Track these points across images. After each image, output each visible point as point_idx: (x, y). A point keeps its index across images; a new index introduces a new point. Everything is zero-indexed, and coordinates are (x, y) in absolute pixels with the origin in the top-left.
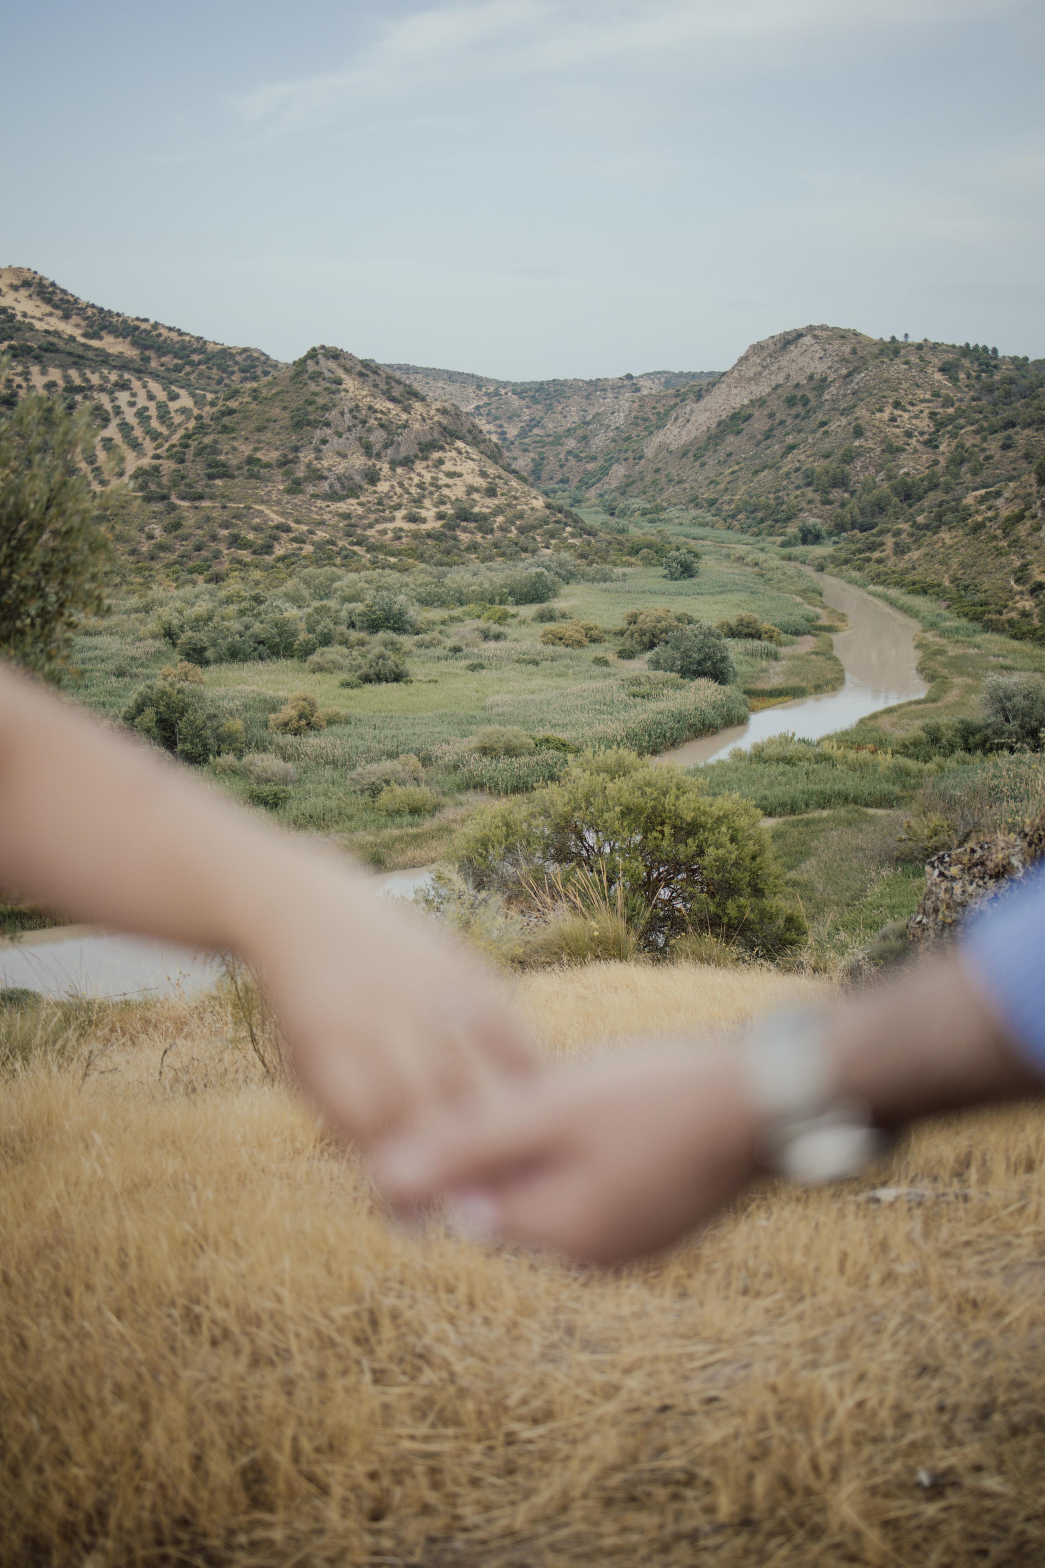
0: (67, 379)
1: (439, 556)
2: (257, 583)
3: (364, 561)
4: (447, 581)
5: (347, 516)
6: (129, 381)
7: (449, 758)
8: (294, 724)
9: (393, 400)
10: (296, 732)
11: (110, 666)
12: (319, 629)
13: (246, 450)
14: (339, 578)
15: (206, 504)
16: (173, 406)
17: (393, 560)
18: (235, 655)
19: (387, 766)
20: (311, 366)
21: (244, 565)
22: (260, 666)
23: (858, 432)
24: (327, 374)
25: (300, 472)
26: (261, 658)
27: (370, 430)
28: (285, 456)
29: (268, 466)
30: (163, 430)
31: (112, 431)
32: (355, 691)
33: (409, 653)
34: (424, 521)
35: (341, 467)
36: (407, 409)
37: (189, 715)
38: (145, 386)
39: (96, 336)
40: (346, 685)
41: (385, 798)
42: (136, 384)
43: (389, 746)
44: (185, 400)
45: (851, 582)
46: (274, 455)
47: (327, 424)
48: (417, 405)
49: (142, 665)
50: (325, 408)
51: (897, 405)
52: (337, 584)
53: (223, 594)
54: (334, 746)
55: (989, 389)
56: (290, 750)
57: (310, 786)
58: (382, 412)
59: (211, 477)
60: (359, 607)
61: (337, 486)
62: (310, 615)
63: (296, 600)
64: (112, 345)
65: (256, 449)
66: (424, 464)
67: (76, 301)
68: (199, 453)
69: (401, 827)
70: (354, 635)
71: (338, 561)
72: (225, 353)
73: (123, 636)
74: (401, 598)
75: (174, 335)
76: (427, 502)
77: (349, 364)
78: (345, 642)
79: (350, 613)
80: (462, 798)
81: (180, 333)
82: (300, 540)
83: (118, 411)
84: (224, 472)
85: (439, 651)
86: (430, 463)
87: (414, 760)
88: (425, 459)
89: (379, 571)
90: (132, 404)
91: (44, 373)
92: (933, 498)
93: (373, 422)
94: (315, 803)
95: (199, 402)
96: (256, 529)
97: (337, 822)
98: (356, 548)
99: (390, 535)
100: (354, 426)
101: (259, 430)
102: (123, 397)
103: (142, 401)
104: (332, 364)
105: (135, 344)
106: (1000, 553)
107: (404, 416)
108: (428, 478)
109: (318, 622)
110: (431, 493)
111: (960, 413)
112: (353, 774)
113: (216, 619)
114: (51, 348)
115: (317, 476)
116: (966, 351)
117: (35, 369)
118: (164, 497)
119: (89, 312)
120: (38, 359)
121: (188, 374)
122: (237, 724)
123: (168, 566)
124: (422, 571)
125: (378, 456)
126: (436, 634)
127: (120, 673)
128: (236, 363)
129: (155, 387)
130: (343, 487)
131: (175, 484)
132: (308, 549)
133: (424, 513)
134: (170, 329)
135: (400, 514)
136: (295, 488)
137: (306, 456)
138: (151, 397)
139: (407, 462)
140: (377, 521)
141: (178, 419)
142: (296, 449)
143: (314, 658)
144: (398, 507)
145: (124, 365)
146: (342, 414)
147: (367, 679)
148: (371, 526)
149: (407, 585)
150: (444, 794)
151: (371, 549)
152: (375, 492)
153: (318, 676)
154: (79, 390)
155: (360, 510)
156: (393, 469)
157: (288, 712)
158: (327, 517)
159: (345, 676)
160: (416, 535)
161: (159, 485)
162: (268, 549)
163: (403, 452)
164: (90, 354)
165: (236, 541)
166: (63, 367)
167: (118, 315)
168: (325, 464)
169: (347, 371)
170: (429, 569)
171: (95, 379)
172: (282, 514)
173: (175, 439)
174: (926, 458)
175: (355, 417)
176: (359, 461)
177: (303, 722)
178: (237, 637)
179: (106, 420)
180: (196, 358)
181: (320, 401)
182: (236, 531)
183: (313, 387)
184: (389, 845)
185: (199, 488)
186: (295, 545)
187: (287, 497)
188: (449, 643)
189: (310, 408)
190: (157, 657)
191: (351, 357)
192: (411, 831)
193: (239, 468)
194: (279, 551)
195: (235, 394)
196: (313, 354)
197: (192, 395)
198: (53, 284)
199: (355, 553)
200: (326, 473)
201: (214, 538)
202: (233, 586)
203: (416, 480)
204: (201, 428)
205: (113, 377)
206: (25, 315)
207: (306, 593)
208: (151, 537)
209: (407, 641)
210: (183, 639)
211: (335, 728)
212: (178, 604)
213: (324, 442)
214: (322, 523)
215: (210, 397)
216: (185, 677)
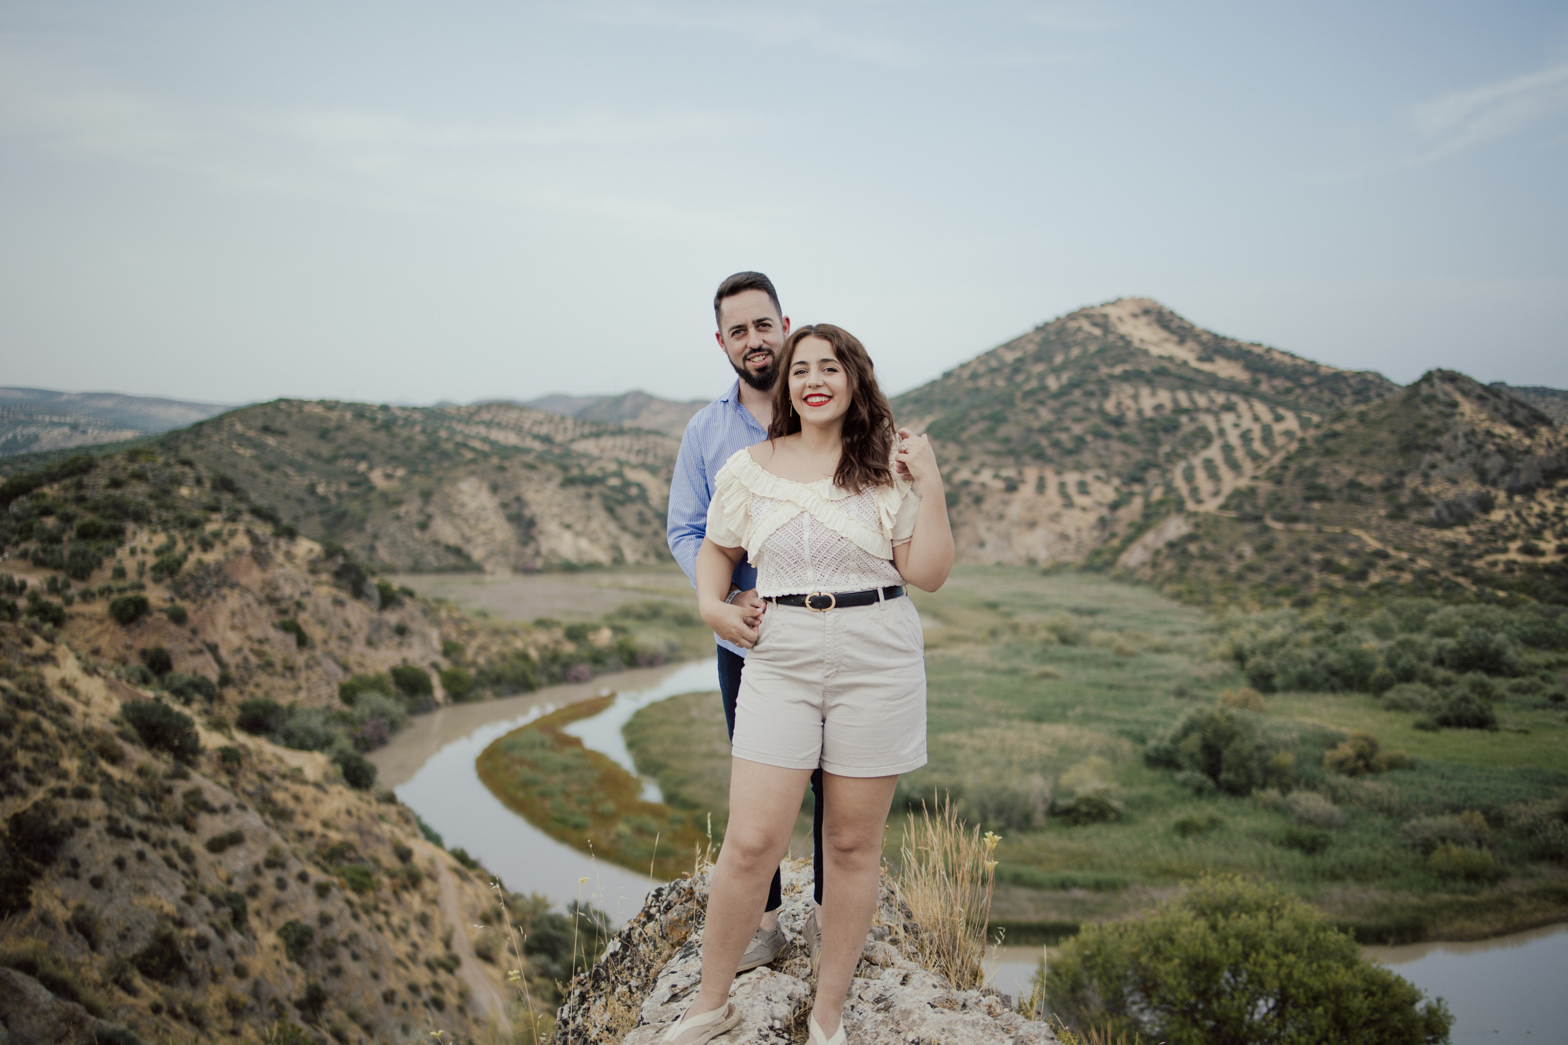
0: (1175, 401)
1: (1555, 593)
2: (1344, 611)
3: (1467, 594)
4: (1560, 621)
5: (1453, 545)
6: (1235, 404)
7: (1524, 821)
8: (1351, 764)
9: (1516, 424)
10: (1353, 773)
11: (1172, 685)
12: (1401, 663)
13: (1347, 473)
14: (1433, 610)
15: (1300, 527)
16: (1278, 428)
17: (1501, 594)
18: (1305, 684)
19: (1446, 821)
20: (1425, 389)
21: (1333, 591)
22: (1330, 698)
24: (1441, 396)
25: (1405, 497)
26: (1333, 689)
27: (1486, 456)
28: (1389, 480)
29: (1370, 490)
30: (1264, 451)
31: (1214, 452)
32: (1430, 735)
33: (1501, 698)
34: (1542, 553)
35: (1451, 493)
36: (1531, 434)
37: (1236, 744)
38: (1251, 407)
39: (1208, 359)
40: (1421, 726)
41: (1438, 857)
42: (1242, 406)
43: (1455, 799)
44: (1291, 422)
46: (1378, 479)
47: (1438, 449)
48: (1544, 430)
49: (1206, 687)
50: (1437, 432)
52: (1431, 617)
53: (1304, 620)
54: (1391, 792)
56: (1341, 792)
57: (1355, 833)
58: (1501, 437)
59: (1309, 499)
60: (1450, 643)
61: (1445, 514)
62: (1391, 649)
63: (1382, 631)
64: (1224, 369)
65: (1359, 473)
66: (1547, 492)
67: (1192, 327)
68: (1299, 474)
69: (1453, 891)
70: (1441, 673)
71: (1439, 592)
72: (1339, 377)
73: (1193, 655)
74: (1500, 637)
75: (1287, 360)
76: (1548, 534)
77: (1467, 387)
78: (1429, 680)
79: (1441, 649)
80: (1533, 868)
81: (1293, 356)
82: (1399, 568)
83: (1222, 432)
84: (1322, 495)
85: (1538, 698)
86: (1555, 492)
87: (1478, 818)
88: (1549, 486)
89: (1483, 605)
90: (1236, 426)
91: (1153, 394)
93: (1490, 447)
94: (1357, 853)
95: (1305, 424)
96: (1352, 554)
97: (1379, 877)
98: (1461, 580)
99: (1501, 567)
100: (1469, 451)
101: (1365, 453)
102: (1228, 419)
103: (1247, 423)
104: (1448, 387)
105: (1248, 367)
107: (1527, 442)
108: (1551, 506)
109: (1400, 656)
110: (1554, 524)
112: (1406, 826)
113: (1289, 646)
114: (1162, 372)
115: (1422, 502)
117: (1145, 391)
118: (1258, 519)
119: (1205, 337)
120: (1149, 382)
121: (1298, 397)
122: (1287, 758)
123: (1255, 587)
124: (1532, 608)
125: (1494, 483)
126: (1536, 679)
127: (1180, 693)
128: (1349, 386)
129: (1261, 409)
130: (1451, 514)
131: (1270, 505)
132: (1406, 577)
133: (1542, 545)
134: (1283, 353)
135: (1514, 545)
136: (1398, 513)
137: (1412, 481)
138: (1256, 419)
139: (1528, 491)
140: (1488, 552)
141: (1280, 441)
142: (1402, 474)
143: (1390, 695)
144: (1513, 538)
145: (1232, 387)
146: (1455, 438)
147: (1445, 722)
148: (1479, 556)
149: (1511, 623)
150: (1512, 861)
151: (1478, 580)
152: (1488, 521)
153: (1392, 715)
154: (1186, 411)
155: (1468, 540)
156: (1510, 497)
157: (1345, 750)
158: (1430, 545)
159: (1421, 717)
160: (1531, 569)
161: (1255, 506)
162: (1362, 575)
163: (1523, 478)
164: (1200, 378)
165: (1328, 566)
166: (1172, 389)
167: (1233, 340)
168: (1433, 489)
169: (1465, 394)
170: (1540, 606)
171: (1202, 401)
172: (1382, 539)
173: (1276, 460)
175: (1470, 442)
176: (1471, 487)
177: (1361, 763)
178: (1308, 667)
179: (1208, 441)
180: (1307, 380)
181: (1432, 425)
182: (1328, 555)
183: (1425, 410)
184: (1435, 911)
185: (1295, 510)
186: (1393, 573)
187: (1387, 523)
188: (1551, 690)
189: (1421, 432)
190: (1224, 680)
191: (1469, 380)
192: (1465, 898)
193: (1339, 491)
194: (1375, 578)
195: (1341, 416)
196: (1428, 377)
197: (1299, 417)
198: (1172, 313)
199: (1458, 585)
200: (1433, 500)
201: (1306, 561)
202: (1318, 612)
203: (1537, 509)
204: (1303, 451)
205: (1220, 399)
206: (1142, 341)
207: (1394, 623)
208: (1240, 557)
209: (1501, 685)
210: (1251, 663)
211: (1398, 774)
212: (1253, 627)
213: (1433, 466)
214: (1424, 552)
215: (1316, 419)
216: (1244, 703)
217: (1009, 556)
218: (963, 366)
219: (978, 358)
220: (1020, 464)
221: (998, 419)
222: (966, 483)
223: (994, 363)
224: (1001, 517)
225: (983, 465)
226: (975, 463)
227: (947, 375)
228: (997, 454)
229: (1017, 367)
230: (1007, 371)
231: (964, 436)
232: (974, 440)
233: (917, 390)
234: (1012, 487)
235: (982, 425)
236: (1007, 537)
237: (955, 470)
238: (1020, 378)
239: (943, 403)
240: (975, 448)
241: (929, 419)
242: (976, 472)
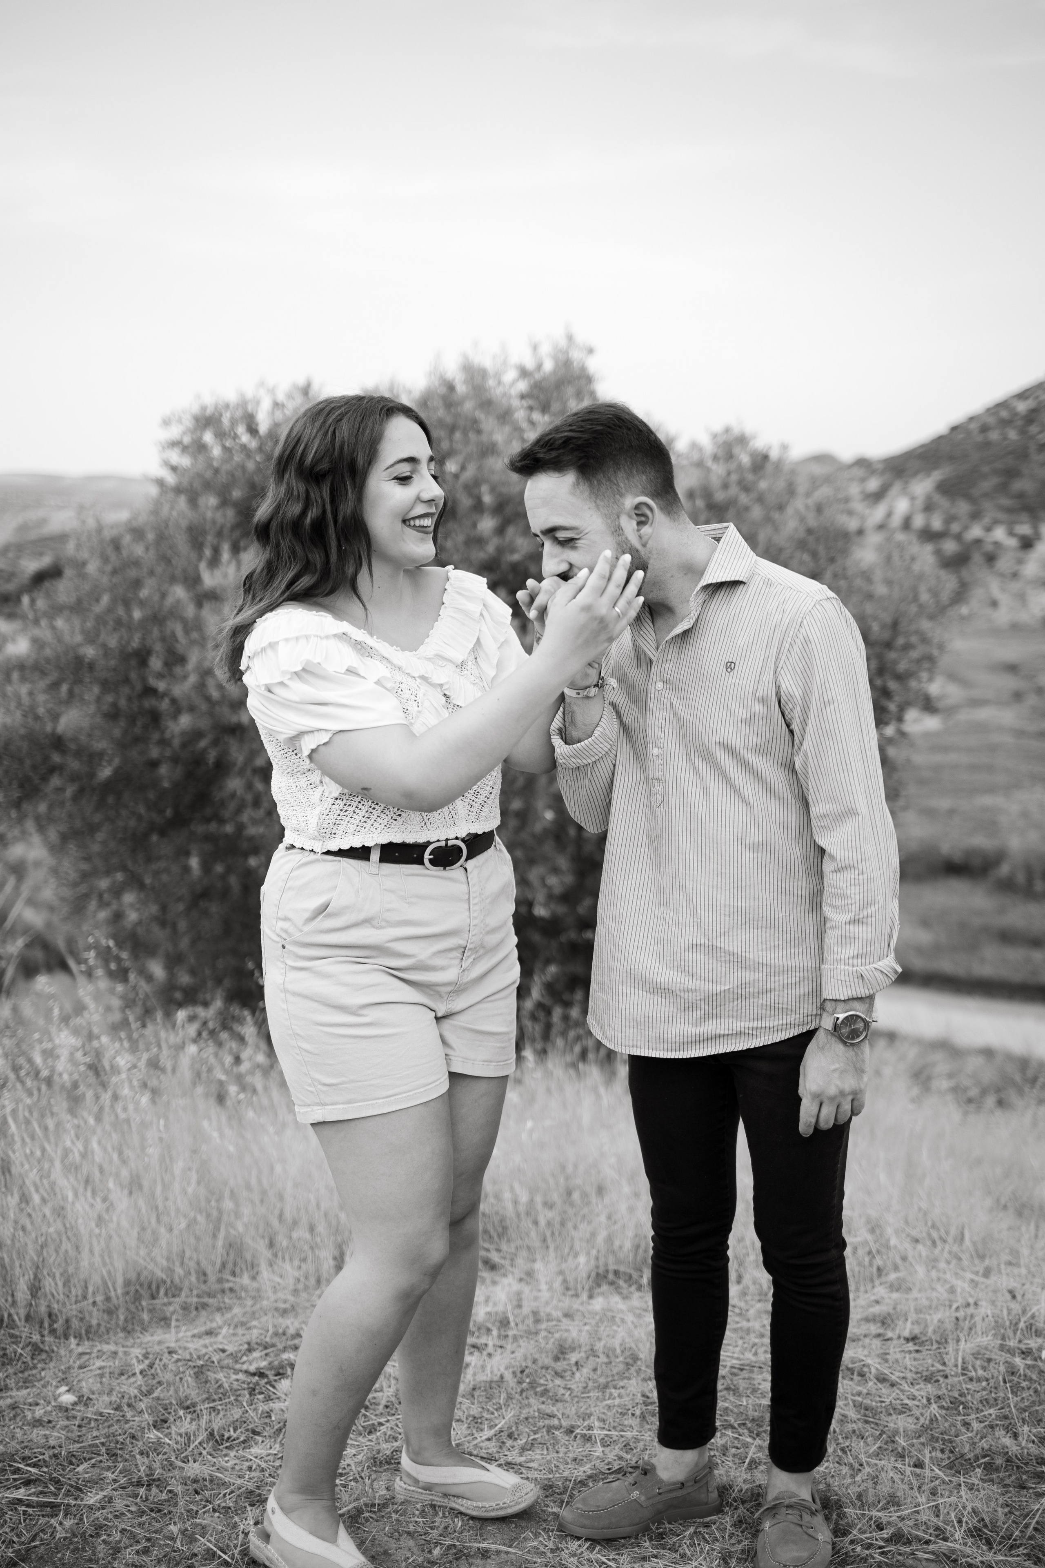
217: (1024, 617)
218: (971, 419)
219: (988, 410)
220: (1035, 520)
221: (1011, 474)
222: (978, 542)
223: (1004, 414)
224: (1015, 575)
225: (996, 522)
226: (987, 520)
227: (954, 429)
228: (1010, 510)
229: (1031, 417)
230: (1020, 423)
231: (976, 492)
232: (986, 495)
233: (922, 446)
234: (1027, 544)
235: (994, 481)
236: (1022, 598)
237: (966, 528)
238: (1033, 429)
239: (951, 458)
240: (987, 505)
241: (937, 475)
242: (989, 529)
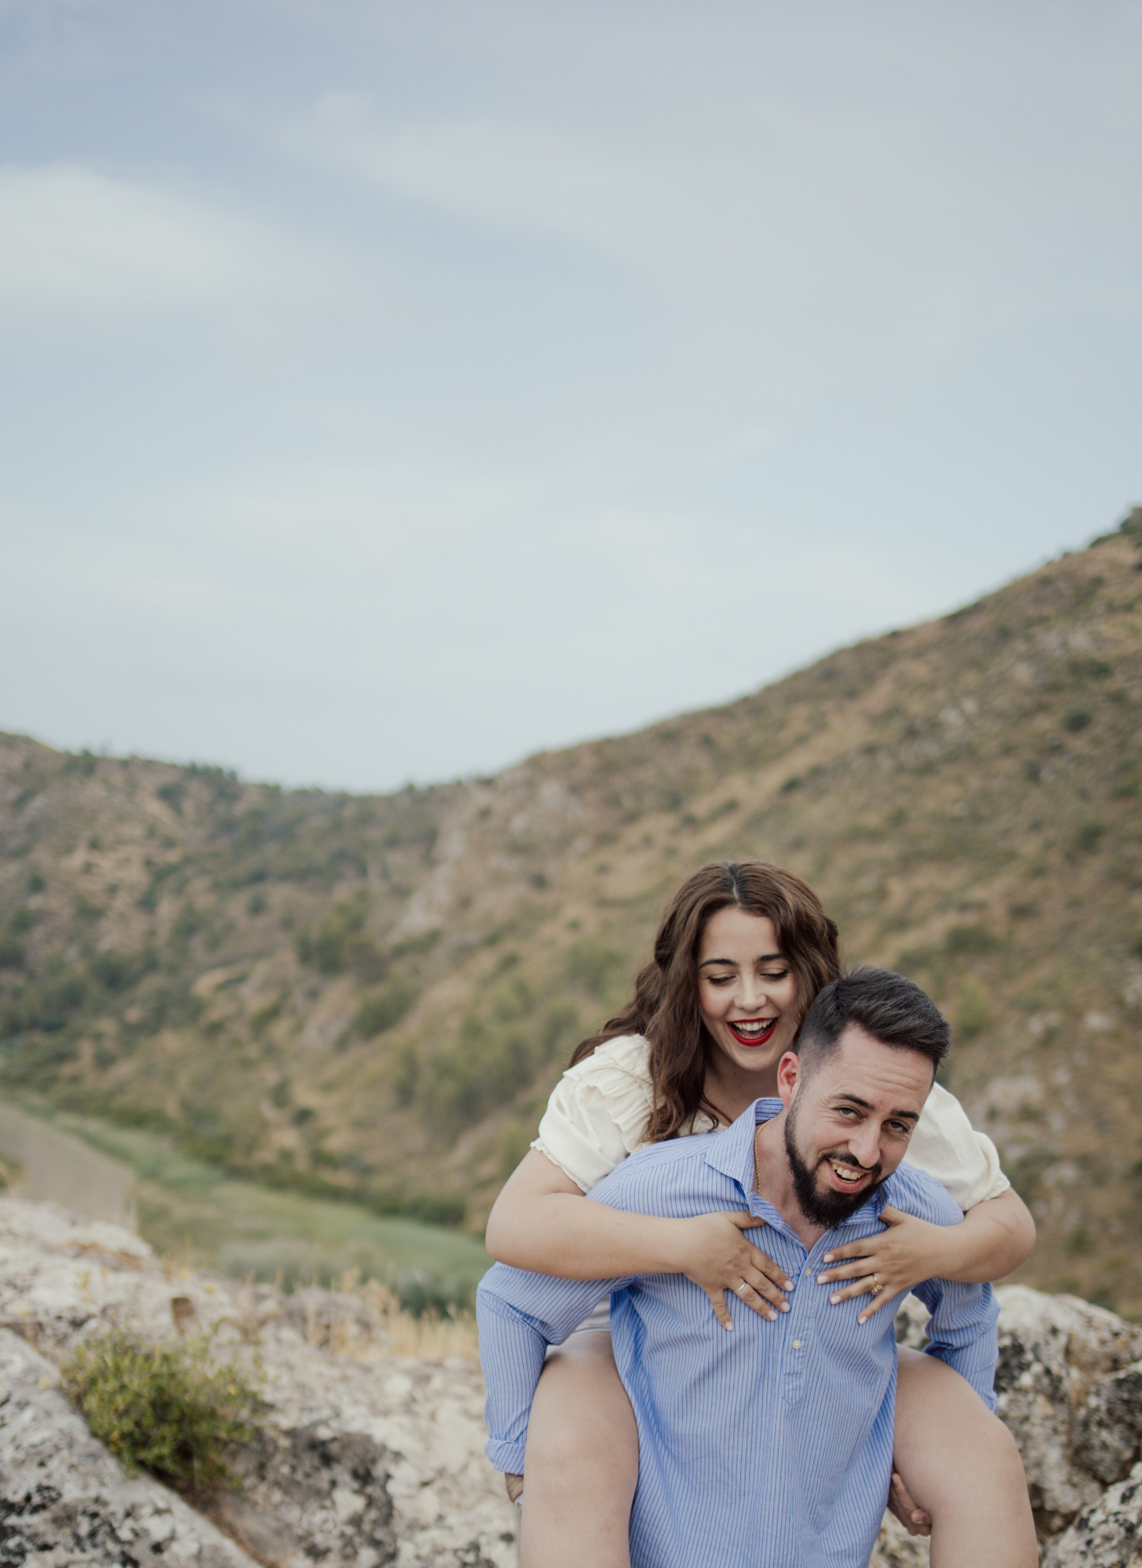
23: (37, 885)
45: (32, 1111)
51: (95, 845)
55: (227, 826)
92: (152, 984)
106: (247, 1064)
111: (188, 860)
116: (193, 772)
174: (139, 924)
